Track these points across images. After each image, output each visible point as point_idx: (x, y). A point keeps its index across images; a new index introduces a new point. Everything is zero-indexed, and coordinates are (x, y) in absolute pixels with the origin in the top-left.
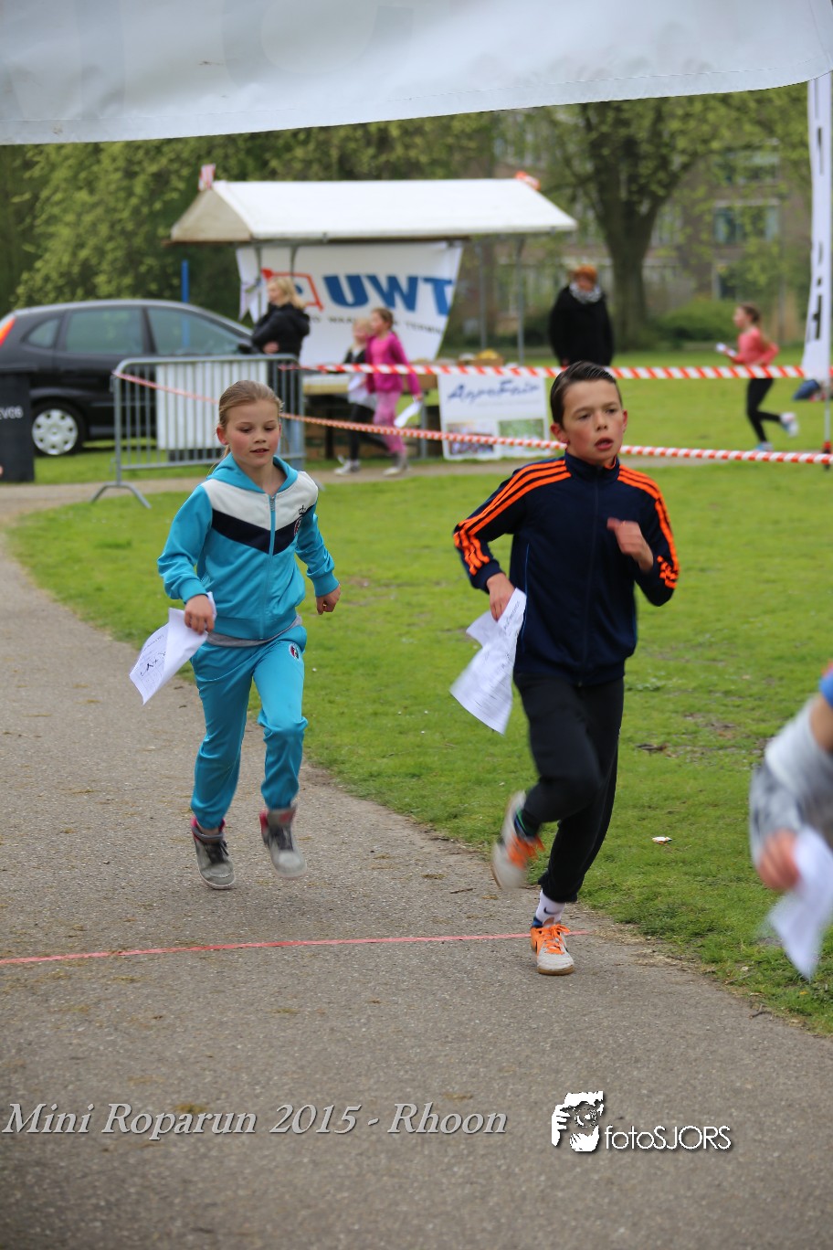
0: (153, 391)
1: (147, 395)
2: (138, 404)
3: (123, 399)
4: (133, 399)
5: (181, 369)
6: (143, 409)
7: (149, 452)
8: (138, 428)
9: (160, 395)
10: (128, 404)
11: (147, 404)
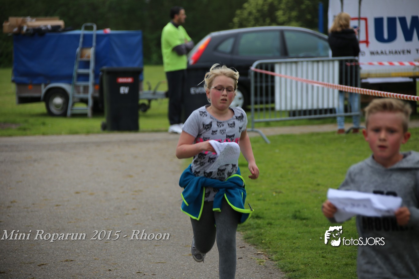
0: (273, 77)
1: (270, 79)
2: (264, 85)
3: (256, 82)
4: (261, 82)
5: (289, 66)
6: (267, 87)
7: (270, 112)
8: (264, 99)
9: (277, 79)
10: (259, 85)
11: (270, 84)
